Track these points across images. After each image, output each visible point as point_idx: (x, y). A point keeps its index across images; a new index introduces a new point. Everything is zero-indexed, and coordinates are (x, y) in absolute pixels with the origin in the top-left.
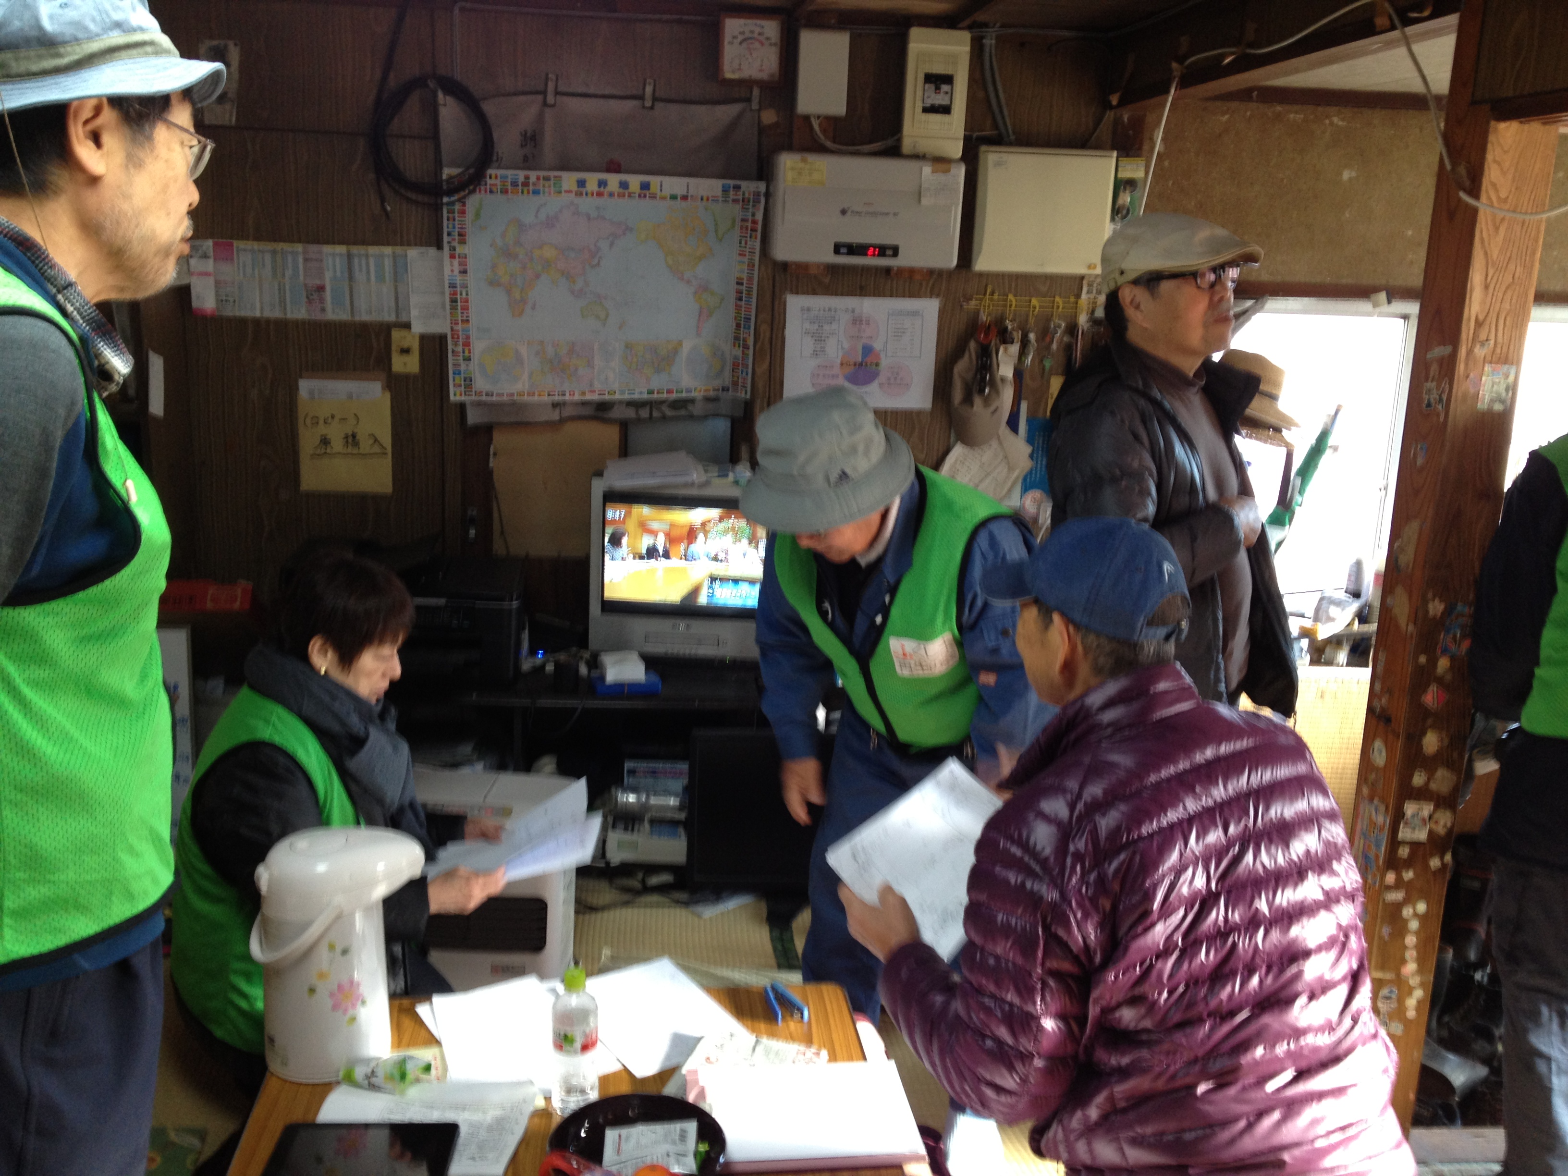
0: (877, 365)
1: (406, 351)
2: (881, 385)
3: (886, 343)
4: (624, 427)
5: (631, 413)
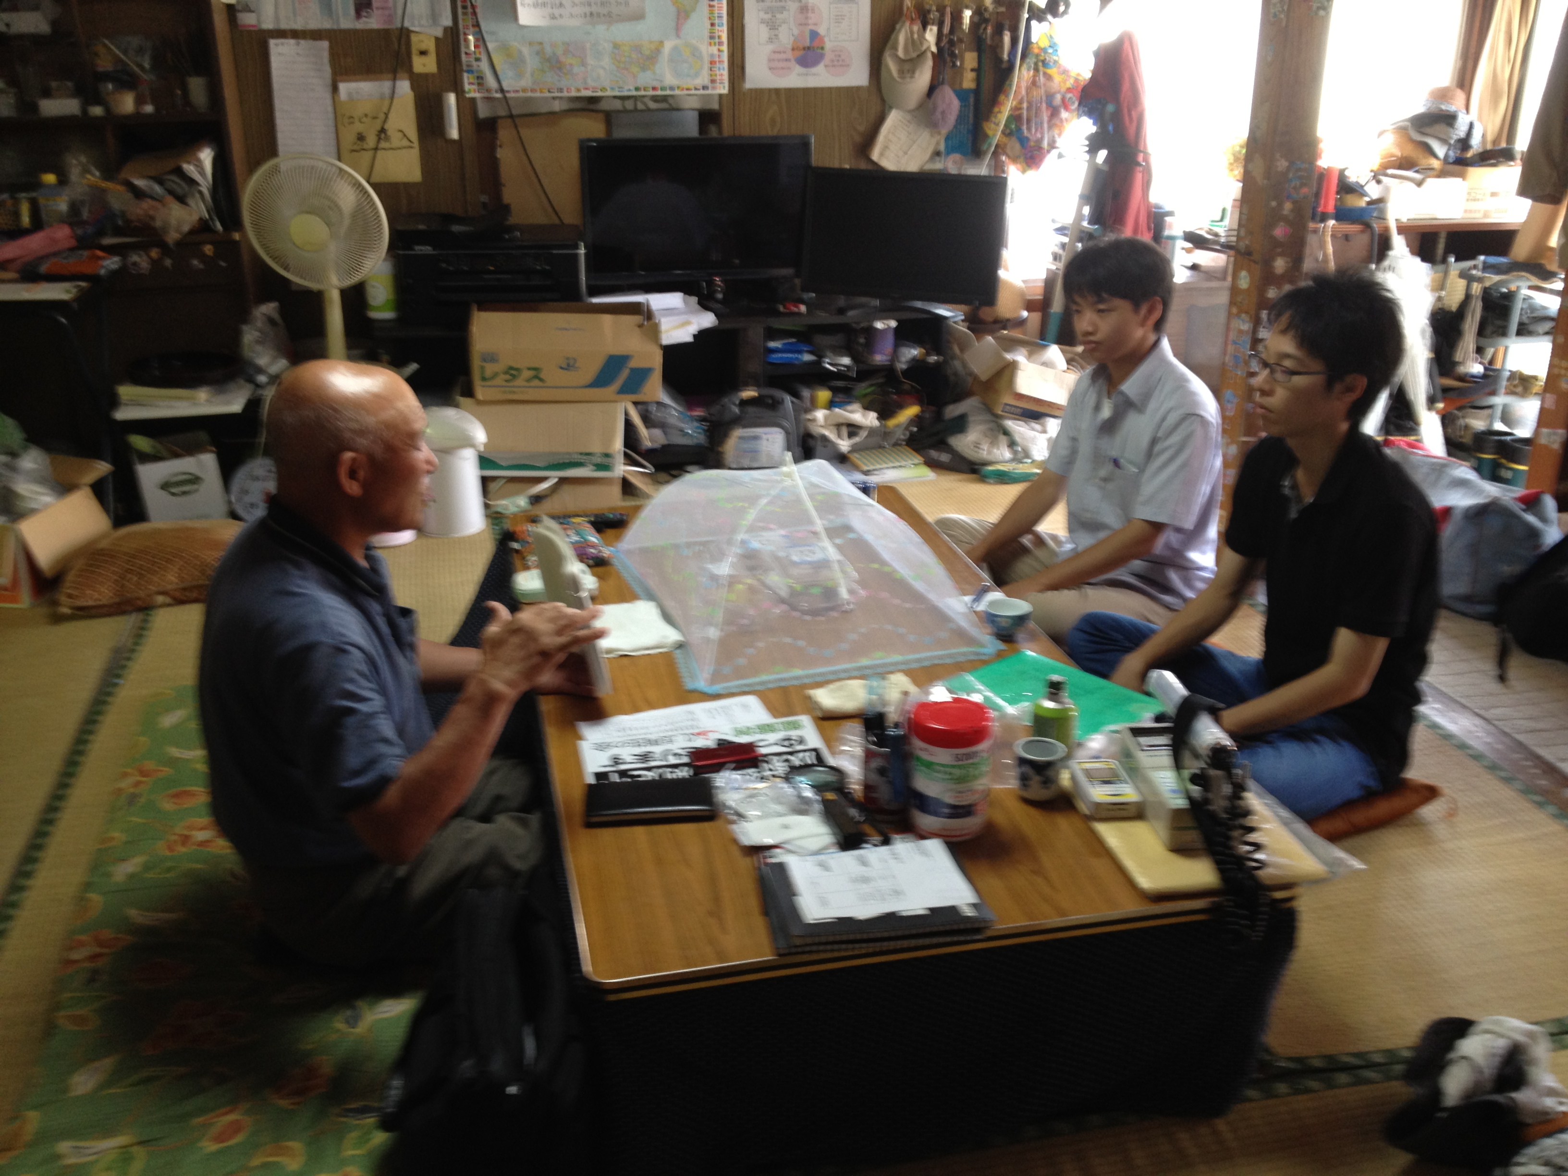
0: (822, 48)
1: (423, 53)
2: (826, 66)
3: (828, 29)
4: (609, 117)
5: (618, 105)
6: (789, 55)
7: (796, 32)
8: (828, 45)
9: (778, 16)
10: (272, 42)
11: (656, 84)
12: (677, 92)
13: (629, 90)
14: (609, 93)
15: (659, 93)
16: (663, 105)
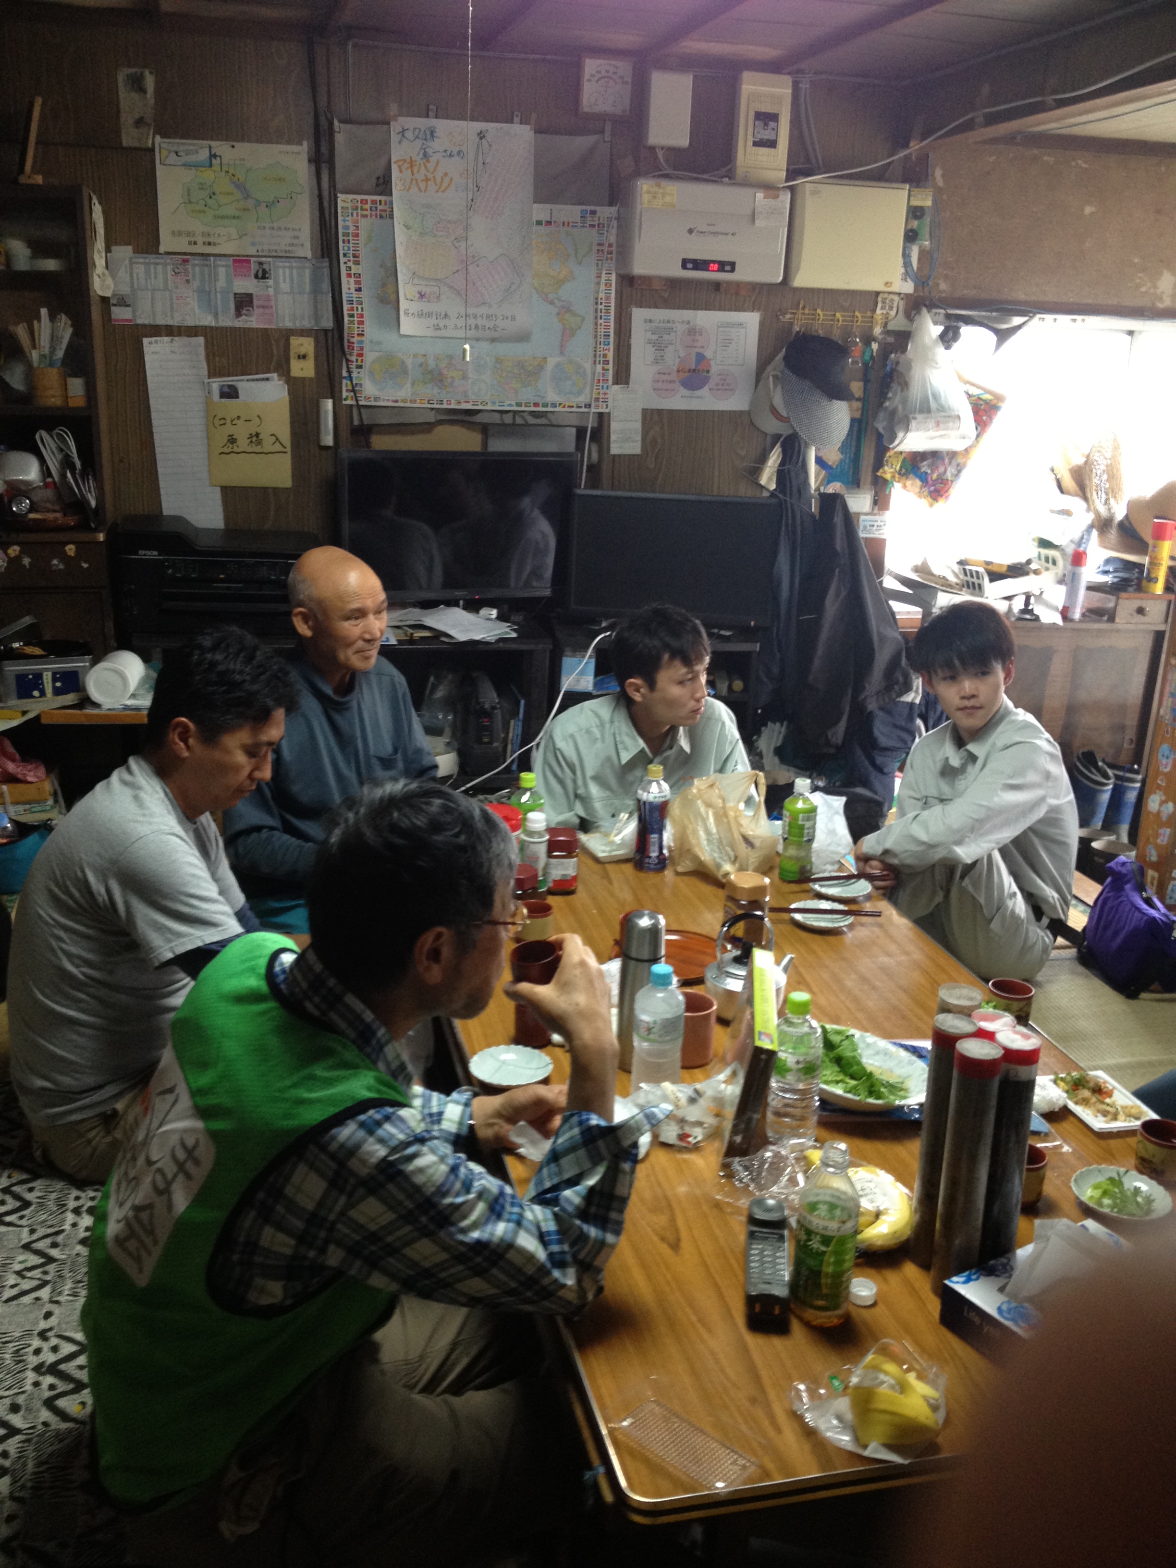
0: (708, 372)
1: (304, 357)
2: (711, 389)
3: (715, 352)
4: (485, 430)
5: (496, 419)
6: (674, 376)
7: (682, 355)
8: (714, 369)
9: (666, 337)
10: (146, 341)
11: (537, 400)
12: (558, 409)
13: (510, 405)
14: (489, 407)
15: (540, 409)
16: (543, 421)
